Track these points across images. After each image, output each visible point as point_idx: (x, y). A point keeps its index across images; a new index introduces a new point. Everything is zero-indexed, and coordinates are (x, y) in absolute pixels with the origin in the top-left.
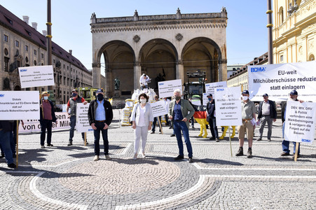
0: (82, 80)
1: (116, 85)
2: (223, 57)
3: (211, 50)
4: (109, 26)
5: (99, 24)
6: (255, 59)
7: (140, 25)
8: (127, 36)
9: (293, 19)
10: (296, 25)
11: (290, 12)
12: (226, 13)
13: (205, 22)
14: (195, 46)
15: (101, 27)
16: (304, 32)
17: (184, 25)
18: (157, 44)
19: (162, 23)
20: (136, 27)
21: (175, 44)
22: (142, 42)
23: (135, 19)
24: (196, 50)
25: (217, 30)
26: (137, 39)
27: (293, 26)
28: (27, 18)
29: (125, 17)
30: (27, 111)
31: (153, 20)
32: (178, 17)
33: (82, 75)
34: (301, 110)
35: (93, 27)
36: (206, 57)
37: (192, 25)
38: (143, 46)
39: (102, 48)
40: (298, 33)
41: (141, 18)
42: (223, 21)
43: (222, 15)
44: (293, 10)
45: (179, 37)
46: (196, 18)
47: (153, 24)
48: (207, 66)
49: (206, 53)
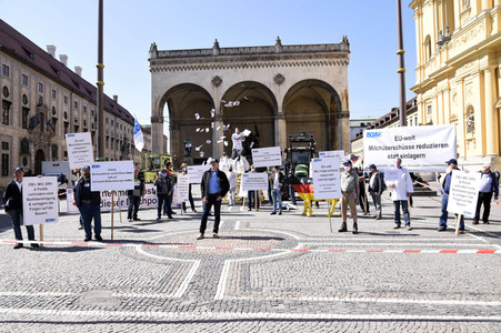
1: (187, 148)
2: (344, 109)
3: (327, 97)
4: (176, 62)
5: (161, 60)
6: (394, 109)
7: (222, 60)
8: (202, 78)
9: (444, 54)
10: (447, 63)
11: (440, 44)
12: (348, 44)
13: (317, 57)
14: (303, 92)
15: (165, 63)
16: (460, 73)
17: (287, 61)
18: (246, 89)
19: (254, 59)
20: (216, 64)
21: (274, 89)
22: (225, 87)
23: (215, 52)
24: (304, 98)
25: (334, 69)
26: (217, 81)
27: (444, 65)
28: (53, 48)
29: (200, 50)
31: (241, 54)
32: (277, 50)
35: (153, 63)
36: (319, 108)
37: (299, 61)
38: (227, 92)
39: (166, 95)
40: (451, 75)
41: (224, 52)
42: (344, 56)
43: (342, 48)
44: (444, 41)
45: (279, 79)
46: (303, 52)
47: (241, 60)
48: (321, 121)
49: (319, 102)
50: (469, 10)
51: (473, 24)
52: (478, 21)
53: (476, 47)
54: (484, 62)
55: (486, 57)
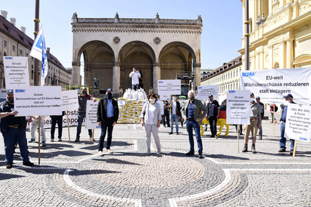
0: (59, 78)
1: (96, 83)
2: (197, 62)
3: (186, 54)
4: (90, 26)
5: (80, 24)
6: (225, 64)
7: (120, 27)
8: (107, 37)
9: (261, 30)
10: (263, 35)
11: (259, 24)
12: (202, 21)
13: (182, 27)
14: (172, 50)
15: (83, 26)
17: (163, 29)
18: (135, 46)
19: (141, 27)
20: (117, 29)
21: (153, 46)
22: (122, 44)
23: (116, 21)
24: (172, 54)
25: (192, 36)
26: (117, 40)
27: (261, 37)
28: (6, 13)
29: (106, 19)
30: (49, 106)
31: (133, 23)
32: (157, 22)
33: (60, 73)
34: (300, 112)
35: (74, 26)
36: (181, 60)
37: (170, 30)
38: (123, 48)
39: (82, 48)
40: (265, 43)
41: (121, 21)
42: (199, 28)
43: (198, 22)
44: (261, 22)
45: (157, 41)
46: (173, 24)
47: (133, 27)
48: (182, 69)
49: (181, 57)
50: (278, 3)
51: (281, 12)
52: (284, 10)
53: (282, 26)
54: (287, 36)
55: (288, 33)
